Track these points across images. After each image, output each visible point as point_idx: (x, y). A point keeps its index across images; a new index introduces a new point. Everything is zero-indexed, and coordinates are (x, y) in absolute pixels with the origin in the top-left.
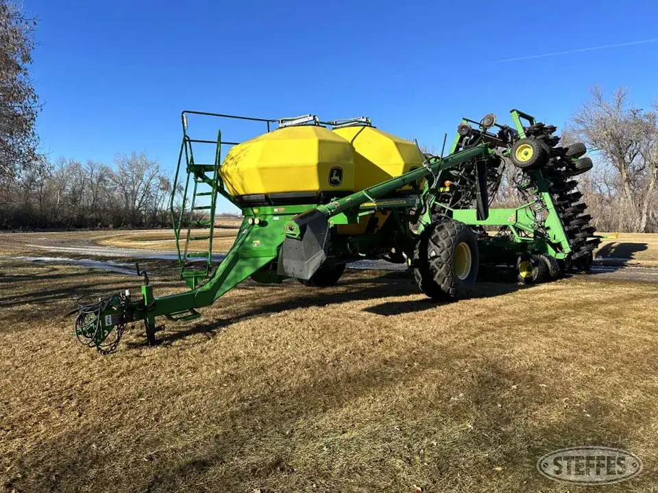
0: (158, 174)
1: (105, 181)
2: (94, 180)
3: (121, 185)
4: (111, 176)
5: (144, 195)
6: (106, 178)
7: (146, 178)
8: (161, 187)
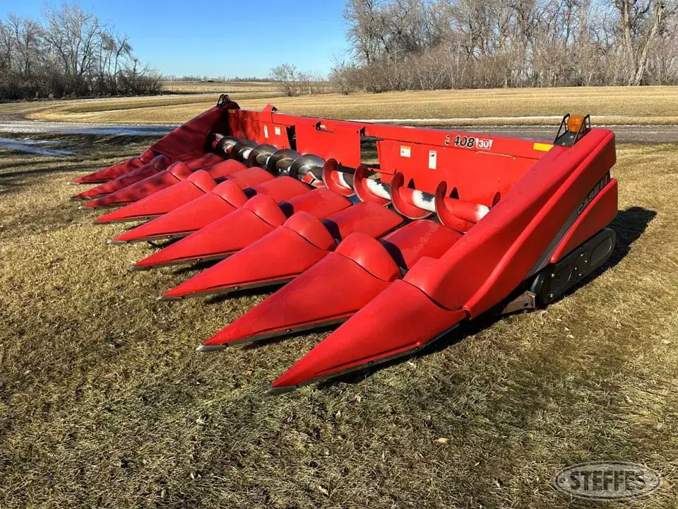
0: (97, 31)
1: (35, 40)
2: (22, 40)
3: (56, 44)
4: (41, 35)
5: (85, 57)
6: (36, 36)
7: (84, 36)
8: (104, 46)
